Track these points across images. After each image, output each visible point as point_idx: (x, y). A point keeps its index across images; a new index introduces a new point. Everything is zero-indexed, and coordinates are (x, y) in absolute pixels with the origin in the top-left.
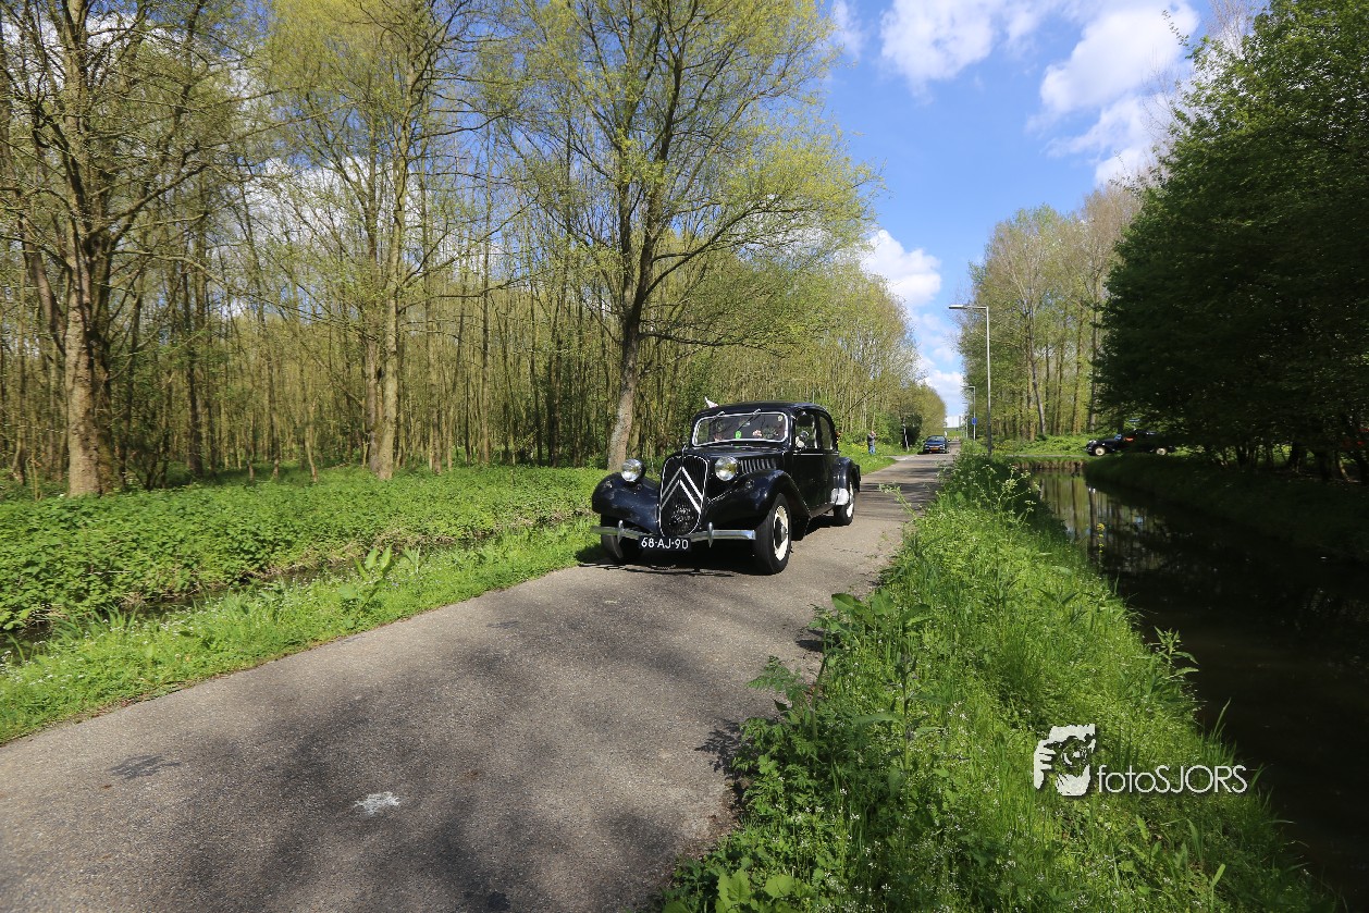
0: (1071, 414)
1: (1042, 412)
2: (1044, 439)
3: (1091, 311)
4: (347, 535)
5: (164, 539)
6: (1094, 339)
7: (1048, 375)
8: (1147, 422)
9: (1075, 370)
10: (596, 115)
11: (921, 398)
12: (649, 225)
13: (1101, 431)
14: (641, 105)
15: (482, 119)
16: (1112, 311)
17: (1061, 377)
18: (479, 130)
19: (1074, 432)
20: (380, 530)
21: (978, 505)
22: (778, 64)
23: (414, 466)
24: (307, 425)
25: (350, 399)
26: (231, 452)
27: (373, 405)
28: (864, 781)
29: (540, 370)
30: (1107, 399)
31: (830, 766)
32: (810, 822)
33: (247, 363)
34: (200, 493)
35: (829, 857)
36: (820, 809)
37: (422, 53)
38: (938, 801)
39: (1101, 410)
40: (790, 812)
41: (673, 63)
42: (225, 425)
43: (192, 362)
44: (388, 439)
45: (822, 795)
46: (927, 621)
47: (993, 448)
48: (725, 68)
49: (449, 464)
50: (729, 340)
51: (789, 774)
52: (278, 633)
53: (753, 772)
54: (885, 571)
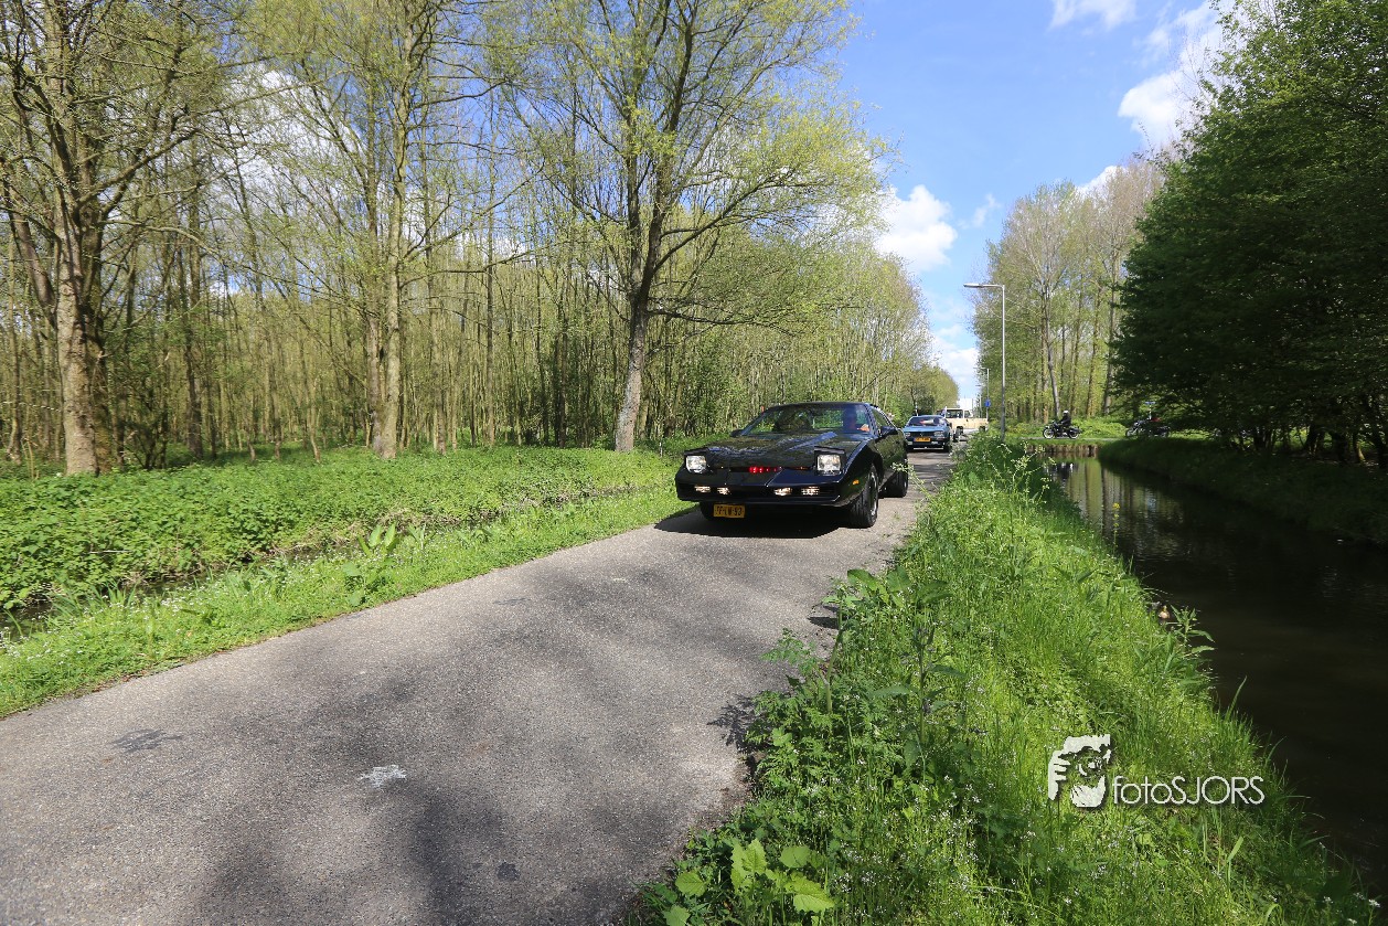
0: (1085, 397)
1: (1056, 393)
3: (1110, 291)
5: (164, 519)
6: (1111, 320)
7: (1063, 359)
8: (1164, 405)
9: (1091, 351)
10: (604, 84)
11: (934, 380)
12: (658, 199)
13: (1115, 413)
14: (651, 72)
15: (486, 85)
16: (1131, 291)
17: (1077, 359)
18: (482, 98)
19: (1089, 415)
20: (383, 508)
21: (992, 486)
22: (795, 31)
23: (419, 446)
24: (310, 407)
25: (351, 381)
26: (232, 432)
27: (375, 385)
28: (881, 753)
29: (546, 349)
30: (1125, 381)
31: (845, 739)
32: (825, 794)
33: (246, 341)
34: (201, 472)
35: (845, 829)
36: (835, 780)
37: (421, 14)
38: (955, 775)
39: (1117, 392)
40: (804, 785)
41: (685, 30)
42: (225, 405)
43: (189, 340)
44: (392, 419)
45: (837, 768)
46: (944, 597)
47: (1006, 430)
48: (740, 34)
49: (454, 445)
50: (740, 318)
51: (803, 747)
52: (282, 609)
53: (766, 746)
54: (897, 550)
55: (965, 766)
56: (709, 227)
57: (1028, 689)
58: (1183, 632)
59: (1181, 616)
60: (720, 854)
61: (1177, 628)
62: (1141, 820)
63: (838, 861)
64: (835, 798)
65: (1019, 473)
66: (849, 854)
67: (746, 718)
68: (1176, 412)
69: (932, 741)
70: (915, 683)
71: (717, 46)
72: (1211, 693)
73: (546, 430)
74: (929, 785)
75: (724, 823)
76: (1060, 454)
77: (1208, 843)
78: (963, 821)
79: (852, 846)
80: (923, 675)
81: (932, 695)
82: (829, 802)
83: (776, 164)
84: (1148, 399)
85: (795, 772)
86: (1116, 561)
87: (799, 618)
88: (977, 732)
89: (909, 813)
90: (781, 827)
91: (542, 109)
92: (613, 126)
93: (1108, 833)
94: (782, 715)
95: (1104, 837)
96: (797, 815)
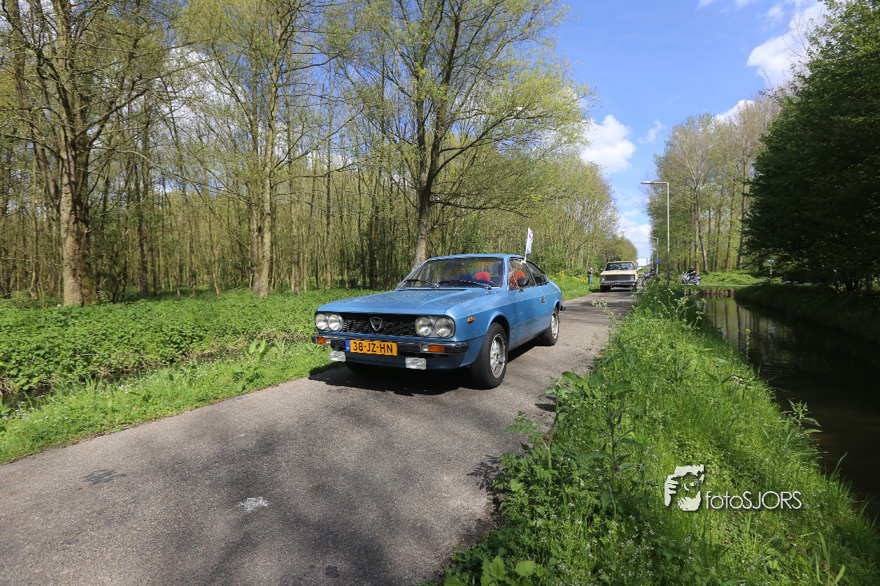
0: (725, 258)
1: (705, 255)
2: (706, 273)
3: (742, 185)
4: (239, 333)
5: (122, 334)
6: (743, 205)
7: (710, 231)
8: (781, 262)
9: (729, 226)
10: (402, 55)
11: (621, 246)
12: (437, 129)
13: (747, 268)
14: (433, 46)
15: (327, 58)
16: (758, 184)
17: (719, 232)
18: (324, 66)
19: (728, 270)
20: (259, 329)
21: (661, 316)
22: (526, 17)
23: (282, 289)
24: (214, 263)
25: (241, 246)
26: (166, 279)
27: (255, 250)
28: (585, 498)
29: (365, 226)
30: (752, 246)
31: (560, 488)
32: (547, 525)
33: (176, 222)
34: (146, 305)
35: (560, 549)
36: (554, 516)
37: (287, 14)
38: (637, 514)
39: (747, 253)
40: (532, 519)
41: (454, 19)
42: (162, 263)
43: (141, 221)
44: (265, 272)
45: (555, 507)
46: (627, 392)
47: (670, 279)
48: (489, 21)
49: (305, 288)
50: (491, 206)
51: (531, 493)
52: (194, 392)
53: (507, 491)
54: (596, 360)
55: (643, 508)
56: (470, 146)
57: (687, 456)
58: (798, 418)
59: (796, 407)
60: (474, 564)
61: (794, 416)
62: (771, 551)
63: (555, 572)
64: (554, 528)
65: (681, 308)
66: (563, 567)
67: (493, 471)
68: (789, 267)
69: (620, 491)
70: (609, 451)
71: (475, 29)
72: (819, 461)
73: (364, 277)
74: (619, 521)
75: (477, 543)
76: (708, 296)
77: (820, 569)
78: (642, 547)
79: (564, 562)
80: (614, 445)
81: (621, 459)
82: (549, 530)
83: (514, 104)
84: (770, 258)
85: (526, 509)
86: (749, 369)
87: (529, 404)
88: (652, 485)
89: (604, 540)
90: (516, 547)
91: (362, 72)
92: (408, 82)
93: (746, 559)
94: (517, 470)
95: (743, 561)
96: (527, 539)
